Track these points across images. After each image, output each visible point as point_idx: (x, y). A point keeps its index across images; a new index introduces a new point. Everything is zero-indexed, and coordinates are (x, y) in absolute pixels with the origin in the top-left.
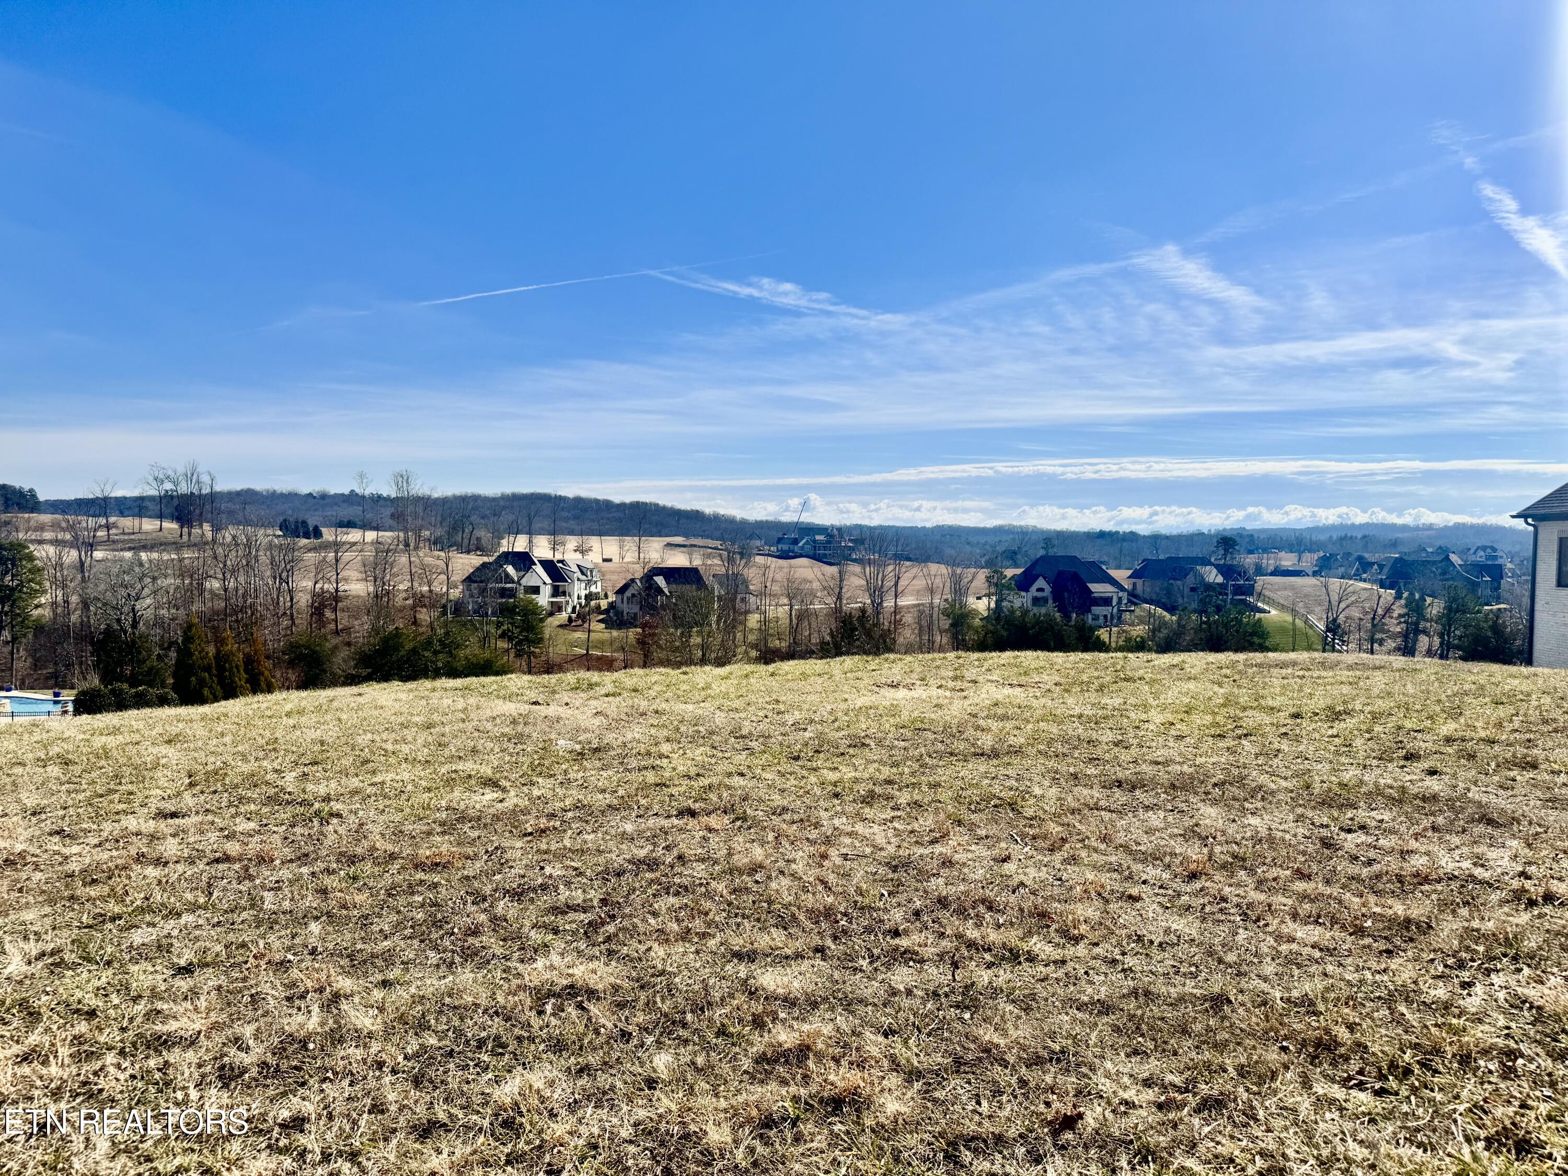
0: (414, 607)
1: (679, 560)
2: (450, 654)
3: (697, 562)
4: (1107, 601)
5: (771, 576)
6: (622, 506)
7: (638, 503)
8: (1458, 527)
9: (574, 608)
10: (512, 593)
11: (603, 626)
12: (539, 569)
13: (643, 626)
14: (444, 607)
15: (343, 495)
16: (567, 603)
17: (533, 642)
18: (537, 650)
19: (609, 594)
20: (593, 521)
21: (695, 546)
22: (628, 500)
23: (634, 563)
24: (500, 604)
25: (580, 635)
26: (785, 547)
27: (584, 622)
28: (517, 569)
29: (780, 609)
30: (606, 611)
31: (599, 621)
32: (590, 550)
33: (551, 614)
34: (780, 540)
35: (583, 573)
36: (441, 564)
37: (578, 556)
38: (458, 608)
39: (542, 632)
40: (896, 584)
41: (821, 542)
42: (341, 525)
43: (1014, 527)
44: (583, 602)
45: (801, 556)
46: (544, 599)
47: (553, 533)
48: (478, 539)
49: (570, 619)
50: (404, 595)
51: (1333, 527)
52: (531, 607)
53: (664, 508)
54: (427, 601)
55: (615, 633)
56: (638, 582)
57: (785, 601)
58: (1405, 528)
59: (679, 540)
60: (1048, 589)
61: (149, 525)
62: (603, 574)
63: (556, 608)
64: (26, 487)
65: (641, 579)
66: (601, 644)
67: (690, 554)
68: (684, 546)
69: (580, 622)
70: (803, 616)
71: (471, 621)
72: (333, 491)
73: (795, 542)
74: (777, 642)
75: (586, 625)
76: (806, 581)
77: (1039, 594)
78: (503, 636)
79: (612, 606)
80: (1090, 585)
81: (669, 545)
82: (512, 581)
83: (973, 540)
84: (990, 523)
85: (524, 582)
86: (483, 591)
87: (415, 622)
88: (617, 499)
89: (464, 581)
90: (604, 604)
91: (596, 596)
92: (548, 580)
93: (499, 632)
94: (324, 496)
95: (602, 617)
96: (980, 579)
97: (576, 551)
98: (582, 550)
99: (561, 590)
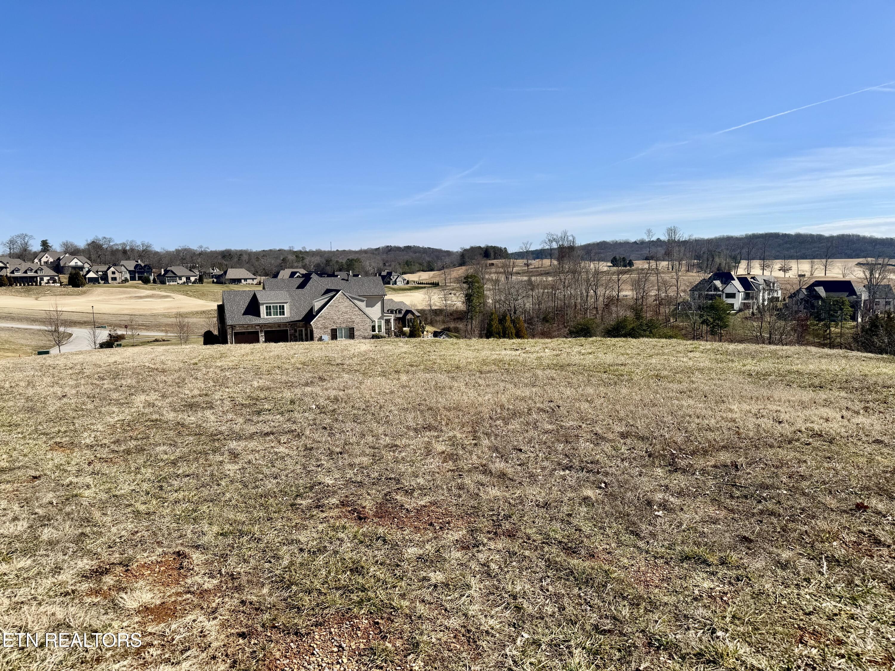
0: (658, 305)
7: (843, 235)
9: (759, 306)
10: (718, 298)
13: (798, 319)
14: (676, 305)
16: (754, 303)
27: (762, 316)
28: (722, 283)
32: (790, 269)
33: (740, 311)
35: (767, 285)
37: (781, 273)
38: (686, 306)
39: (728, 322)
44: (766, 303)
46: (738, 301)
49: (753, 314)
50: (653, 298)
54: (664, 301)
55: (782, 323)
56: (804, 291)
61: (547, 262)
63: (745, 306)
64: (503, 247)
65: (807, 289)
69: (759, 316)
78: (704, 323)
79: (785, 306)
81: (857, 264)
82: (719, 290)
85: (726, 291)
86: (700, 296)
88: (827, 234)
89: (691, 289)
90: (781, 304)
91: (776, 300)
92: (742, 290)
93: (701, 320)
97: (780, 270)
98: (784, 270)
99: (751, 295)
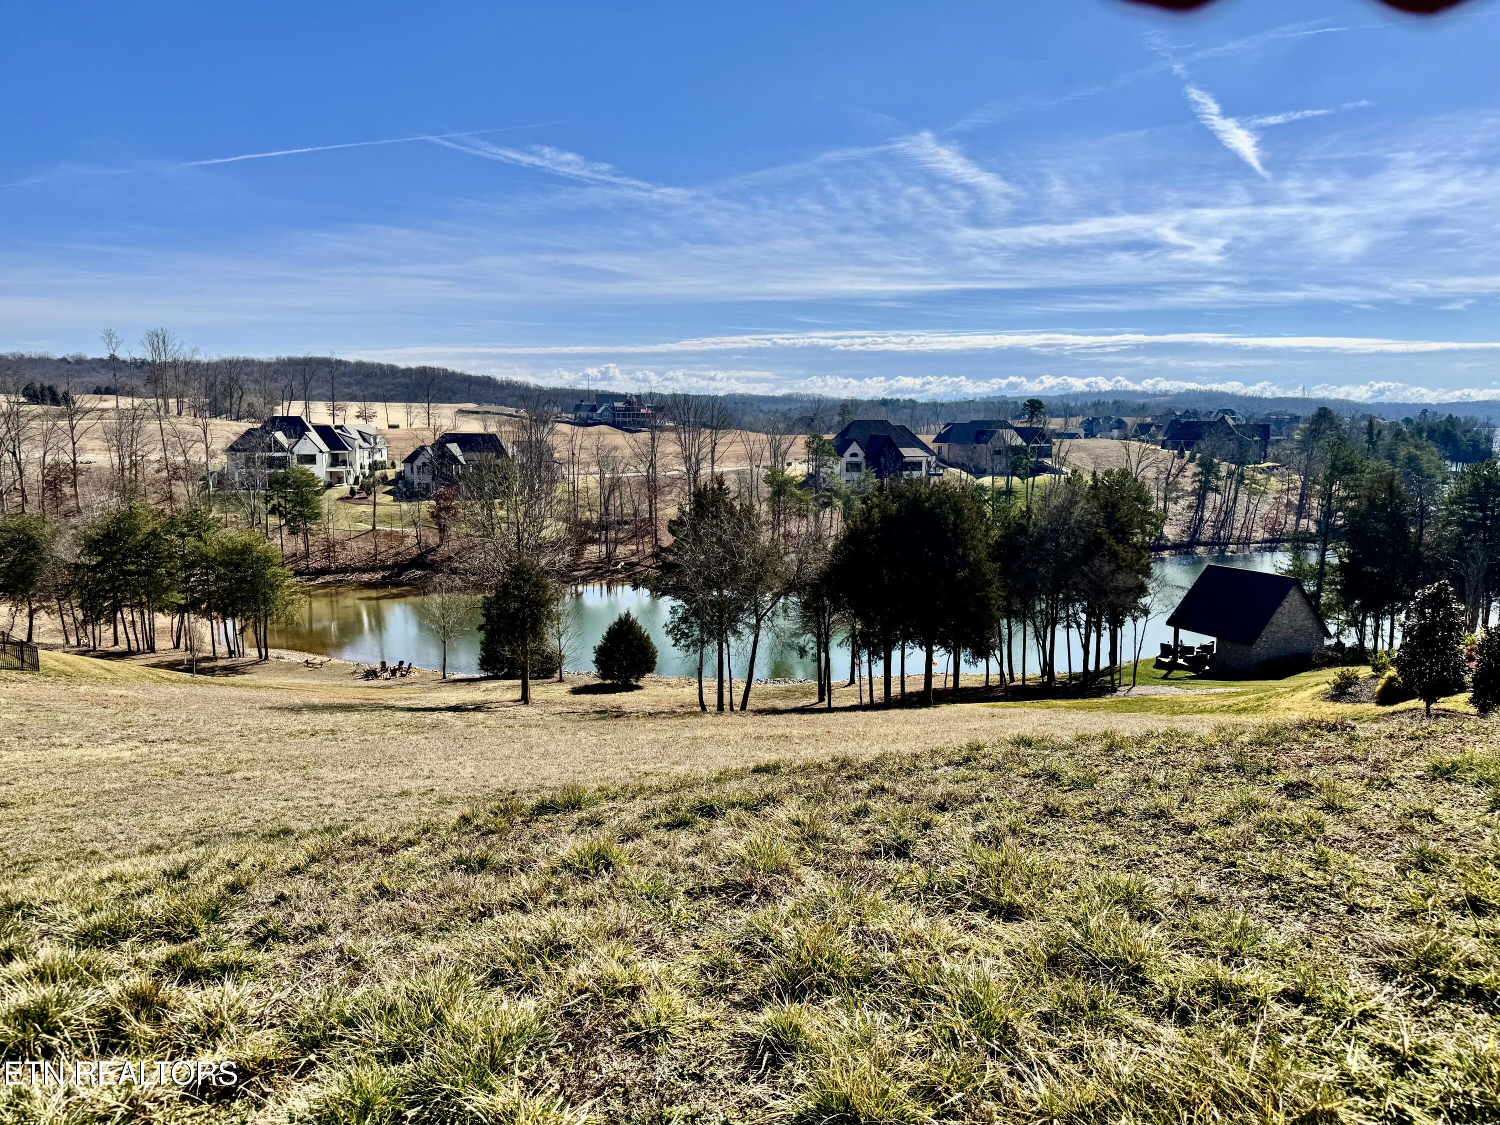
0: (168, 481)
1: (472, 426)
2: (199, 537)
3: (492, 429)
4: (917, 466)
5: (578, 443)
6: (408, 372)
7: (425, 368)
8: (1189, 393)
9: (357, 478)
10: (283, 463)
11: (391, 498)
12: (313, 435)
13: (437, 498)
14: (204, 479)
15: (101, 360)
16: (349, 473)
17: (309, 518)
18: (314, 527)
19: (397, 463)
20: (377, 386)
21: (489, 412)
22: (414, 365)
23: (423, 429)
24: (270, 475)
25: (365, 509)
26: (584, 414)
27: (368, 494)
28: (289, 436)
29: (590, 478)
30: (394, 482)
31: (386, 493)
32: (374, 415)
33: (329, 486)
34: (578, 408)
35: (365, 440)
36: (199, 431)
37: (361, 421)
38: (222, 479)
39: (319, 507)
40: (713, 451)
41: (619, 409)
42: (97, 391)
43: (802, 396)
44: (367, 472)
45: (600, 423)
46: (321, 469)
47: (333, 399)
48: (250, 405)
49: (352, 492)
50: (156, 466)
51: (1083, 394)
52: (304, 478)
53: (453, 374)
54: (182, 472)
55: (405, 506)
56: (429, 449)
57: (594, 469)
58: (1144, 394)
59: (471, 406)
60: (861, 454)
62: (388, 441)
63: (335, 480)
65: (432, 446)
66: (390, 518)
67: (484, 421)
68: (477, 413)
69: (364, 494)
70: (615, 485)
71: (235, 495)
72: (89, 356)
73: (594, 409)
74: (588, 514)
75: (371, 498)
76: (615, 448)
77: (854, 459)
78: (273, 511)
79: (400, 476)
80: (902, 450)
81: (460, 411)
82: (282, 449)
83: (765, 408)
84: (779, 393)
85: (295, 450)
86: (249, 461)
87: (170, 498)
88: (402, 364)
89: (227, 451)
90: (391, 474)
91: (381, 465)
92: (325, 448)
93: (269, 507)
94: (80, 361)
95: (389, 488)
96: (799, 445)
97: (358, 417)
98: (364, 416)
99: (340, 459)
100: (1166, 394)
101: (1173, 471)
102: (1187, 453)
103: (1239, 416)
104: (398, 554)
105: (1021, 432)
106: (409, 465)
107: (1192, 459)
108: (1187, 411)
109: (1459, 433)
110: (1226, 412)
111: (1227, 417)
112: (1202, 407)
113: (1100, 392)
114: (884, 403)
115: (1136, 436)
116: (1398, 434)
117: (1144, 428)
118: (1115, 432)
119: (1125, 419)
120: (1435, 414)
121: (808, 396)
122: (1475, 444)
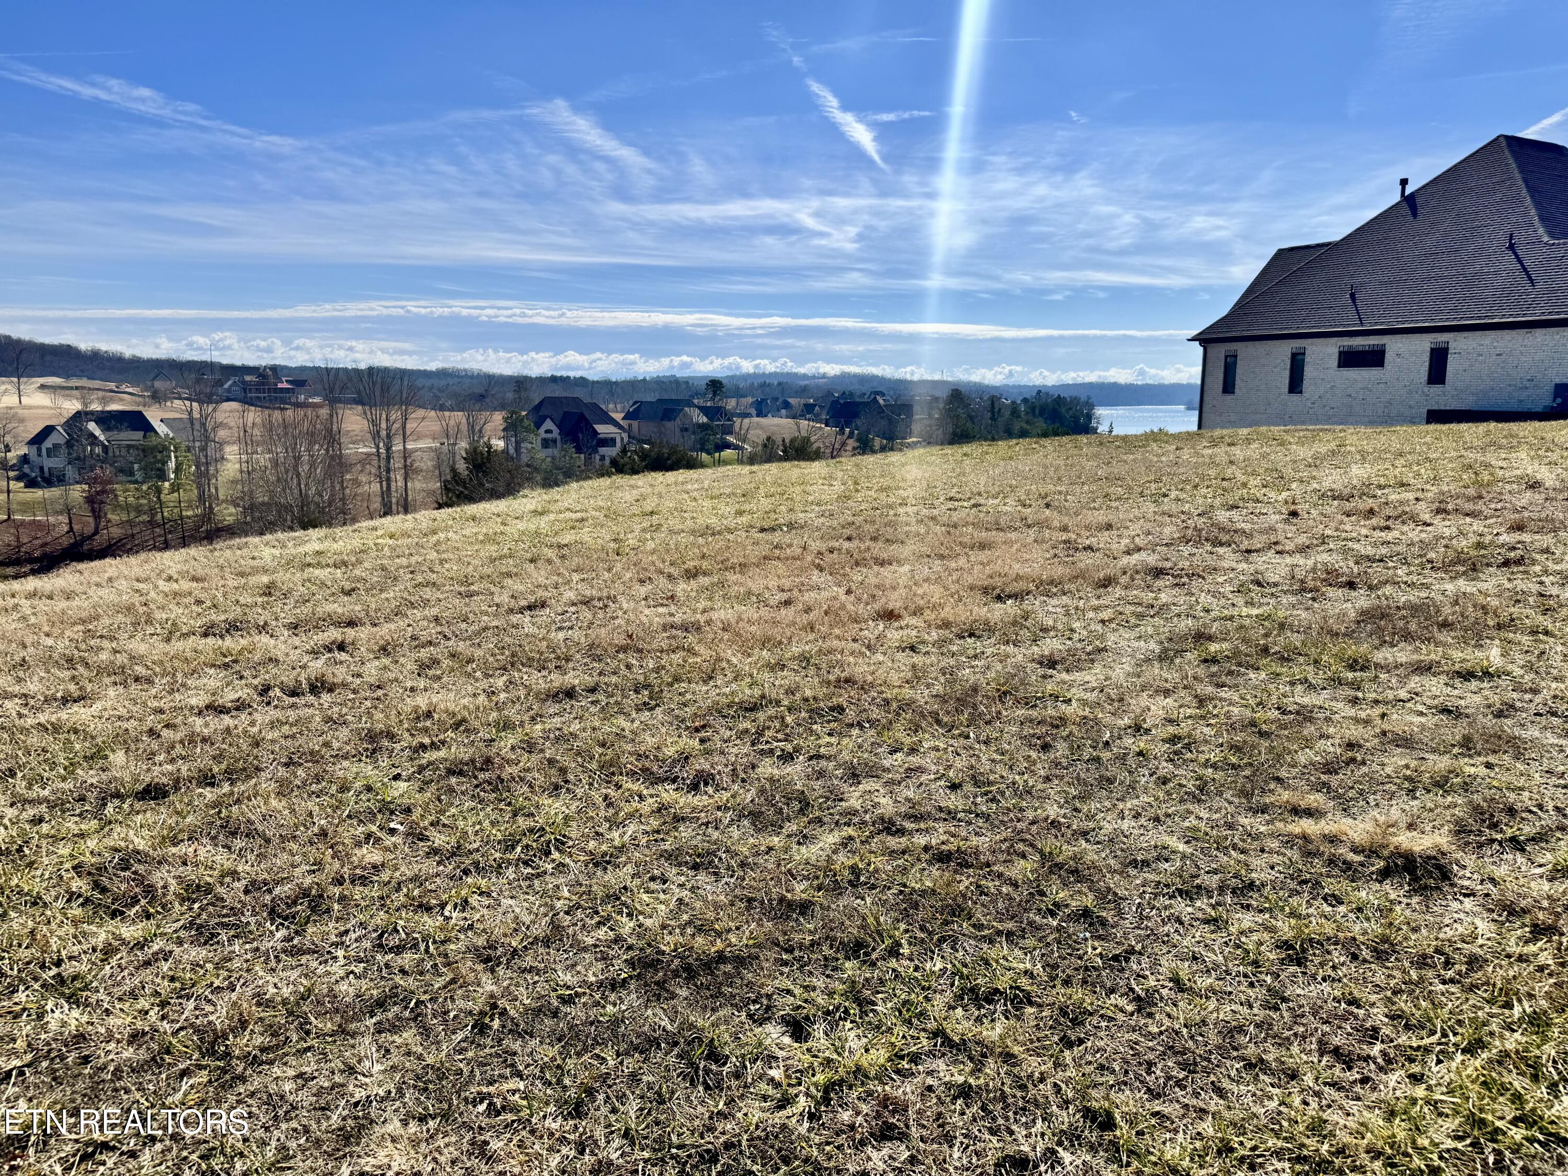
4: (610, 442)
8: (844, 376)
11: (20, 484)
13: (91, 482)
19: (19, 444)
21: (82, 388)
23: (16, 408)
26: (204, 390)
30: (17, 467)
34: (197, 383)
40: (404, 428)
41: (251, 383)
43: (458, 370)
45: (231, 400)
51: (749, 375)
55: (41, 493)
56: (59, 429)
58: (805, 377)
59: (59, 380)
60: (556, 431)
66: (28, 507)
68: (68, 388)
77: (549, 436)
79: (25, 459)
80: (596, 427)
81: (44, 387)
84: (433, 366)
90: (11, 458)
95: (14, 474)
100: (824, 376)
101: (837, 446)
102: (847, 430)
103: (888, 398)
104: (45, 545)
105: (704, 410)
106: (35, 447)
107: (851, 436)
108: (844, 393)
109: (1063, 410)
110: (878, 393)
111: (878, 397)
112: (856, 388)
113: (764, 374)
114: (554, 379)
115: (802, 416)
116: (1015, 412)
117: (809, 408)
118: (783, 412)
119: (790, 400)
120: (1047, 394)
121: (465, 370)
122: (1076, 419)
